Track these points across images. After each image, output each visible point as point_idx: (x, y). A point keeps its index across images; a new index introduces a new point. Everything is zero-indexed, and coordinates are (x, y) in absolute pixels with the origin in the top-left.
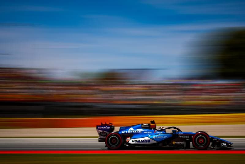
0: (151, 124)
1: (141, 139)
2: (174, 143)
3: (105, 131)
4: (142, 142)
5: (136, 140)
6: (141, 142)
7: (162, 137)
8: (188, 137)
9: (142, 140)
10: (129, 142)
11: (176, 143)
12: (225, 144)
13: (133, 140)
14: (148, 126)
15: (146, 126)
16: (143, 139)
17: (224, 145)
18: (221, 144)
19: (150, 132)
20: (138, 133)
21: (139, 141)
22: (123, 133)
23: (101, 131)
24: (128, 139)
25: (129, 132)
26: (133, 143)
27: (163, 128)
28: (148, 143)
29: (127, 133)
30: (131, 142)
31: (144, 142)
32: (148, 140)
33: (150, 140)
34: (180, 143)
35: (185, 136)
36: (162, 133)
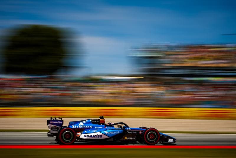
0: (101, 120)
1: (93, 134)
2: (126, 138)
3: (57, 126)
4: (95, 137)
5: (88, 135)
6: (93, 137)
7: (114, 133)
8: (136, 133)
9: (94, 136)
10: (80, 137)
11: (128, 138)
12: (172, 140)
13: (85, 135)
14: (97, 121)
15: (95, 121)
16: (95, 134)
17: (170, 140)
18: (168, 140)
19: (101, 128)
20: (88, 128)
21: (91, 136)
22: (74, 127)
23: (53, 126)
24: (78, 134)
25: (80, 127)
26: (85, 138)
27: (113, 124)
28: (100, 138)
29: (78, 128)
30: (82, 136)
31: (96, 137)
32: (100, 135)
33: (102, 135)
34: (132, 138)
35: (133, 131)
36: (112, 128)
